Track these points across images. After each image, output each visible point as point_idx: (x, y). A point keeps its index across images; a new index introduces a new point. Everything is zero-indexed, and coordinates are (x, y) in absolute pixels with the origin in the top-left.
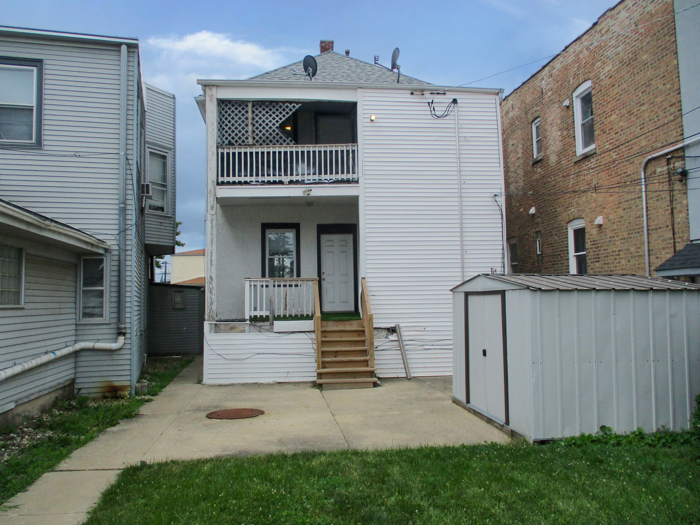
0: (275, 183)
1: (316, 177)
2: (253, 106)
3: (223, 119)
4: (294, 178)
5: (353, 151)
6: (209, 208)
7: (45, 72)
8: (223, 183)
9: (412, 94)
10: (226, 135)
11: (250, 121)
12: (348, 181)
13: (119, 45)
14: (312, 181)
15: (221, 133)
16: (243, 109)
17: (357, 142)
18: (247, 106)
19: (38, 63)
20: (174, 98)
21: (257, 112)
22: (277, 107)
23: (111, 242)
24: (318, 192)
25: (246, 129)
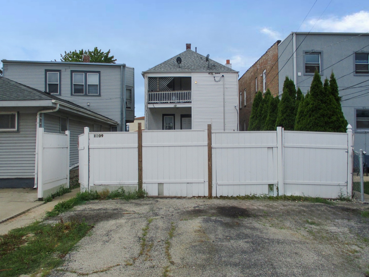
0: (165, 103)
1: (178, 101)
2: (159, 79)
3: (150, 83)
4: (171, 101)
5: (190, 93)
6: (146, 111)
7: (101, 74)
8: (150, 103)
9: (209, 74)
10: (151, 88)
11: (158, 84)
12: (188, 102)
13: (120, 66)
14: (177, 102)
15: (149, 87)
16: (156, 80)
17: (191, 90)
18: (157, 79)
19: (99, 72)
20: (134, 69)
21: (160, 81)
22: (166, 79)
23: (119, 122)
24: (179, 106)
25: (157, 86)
